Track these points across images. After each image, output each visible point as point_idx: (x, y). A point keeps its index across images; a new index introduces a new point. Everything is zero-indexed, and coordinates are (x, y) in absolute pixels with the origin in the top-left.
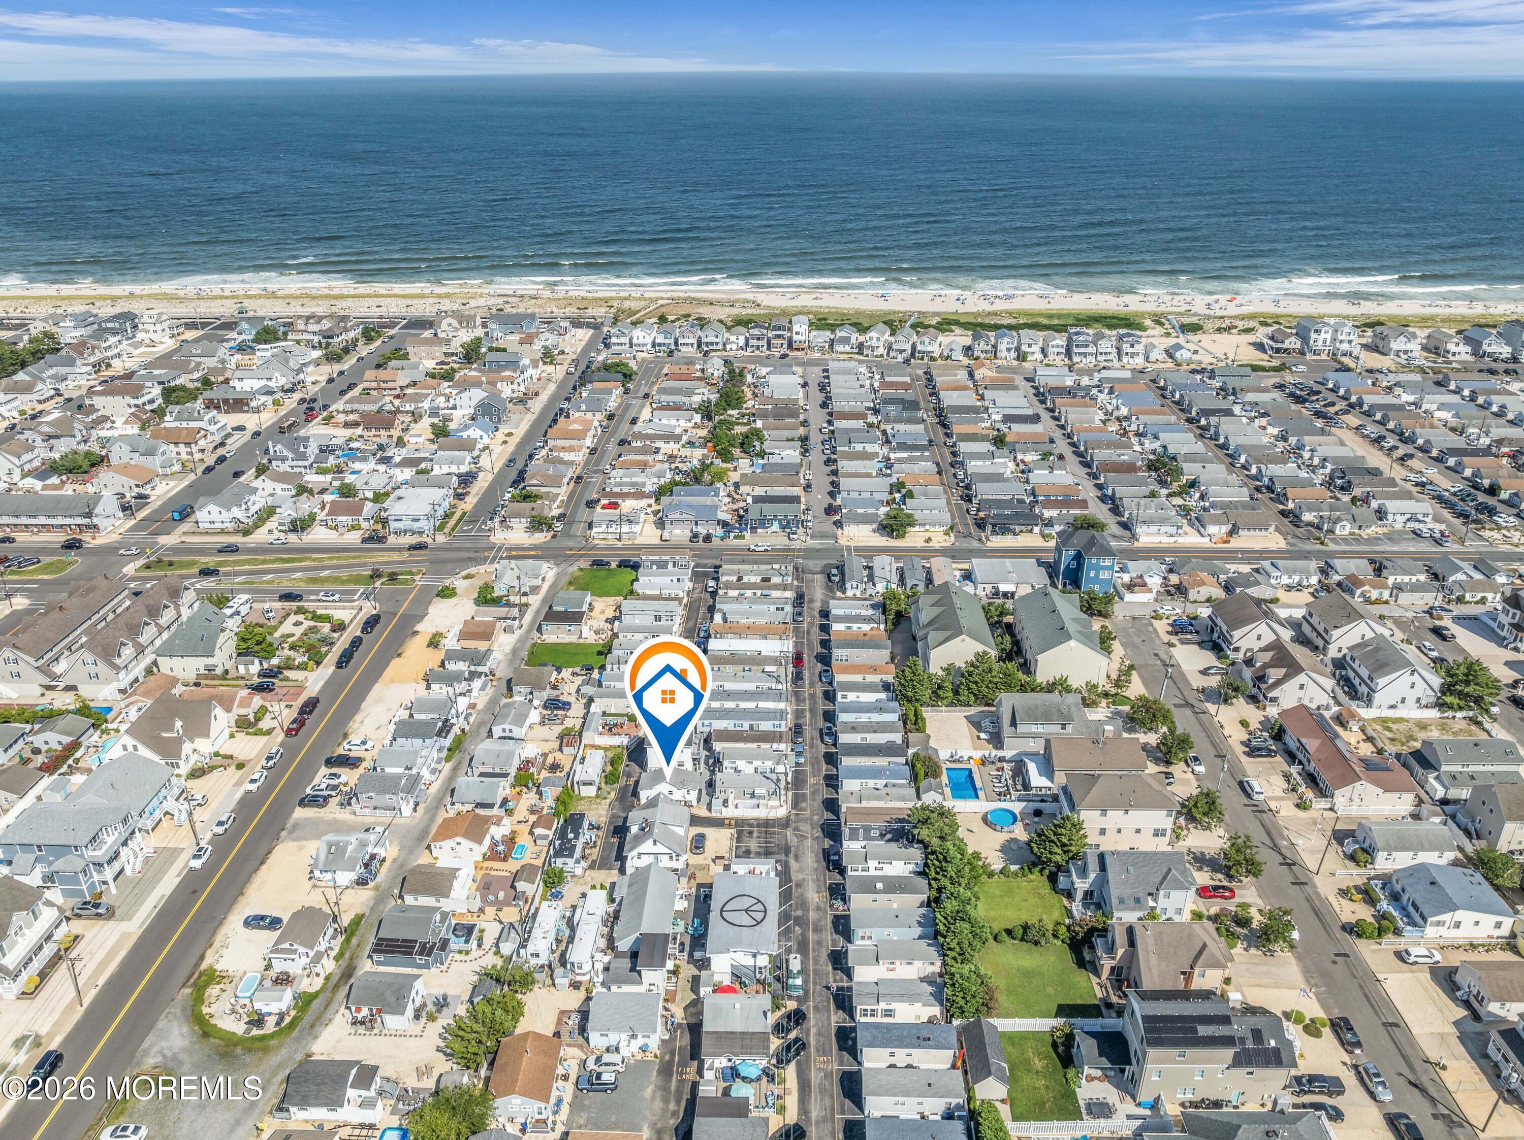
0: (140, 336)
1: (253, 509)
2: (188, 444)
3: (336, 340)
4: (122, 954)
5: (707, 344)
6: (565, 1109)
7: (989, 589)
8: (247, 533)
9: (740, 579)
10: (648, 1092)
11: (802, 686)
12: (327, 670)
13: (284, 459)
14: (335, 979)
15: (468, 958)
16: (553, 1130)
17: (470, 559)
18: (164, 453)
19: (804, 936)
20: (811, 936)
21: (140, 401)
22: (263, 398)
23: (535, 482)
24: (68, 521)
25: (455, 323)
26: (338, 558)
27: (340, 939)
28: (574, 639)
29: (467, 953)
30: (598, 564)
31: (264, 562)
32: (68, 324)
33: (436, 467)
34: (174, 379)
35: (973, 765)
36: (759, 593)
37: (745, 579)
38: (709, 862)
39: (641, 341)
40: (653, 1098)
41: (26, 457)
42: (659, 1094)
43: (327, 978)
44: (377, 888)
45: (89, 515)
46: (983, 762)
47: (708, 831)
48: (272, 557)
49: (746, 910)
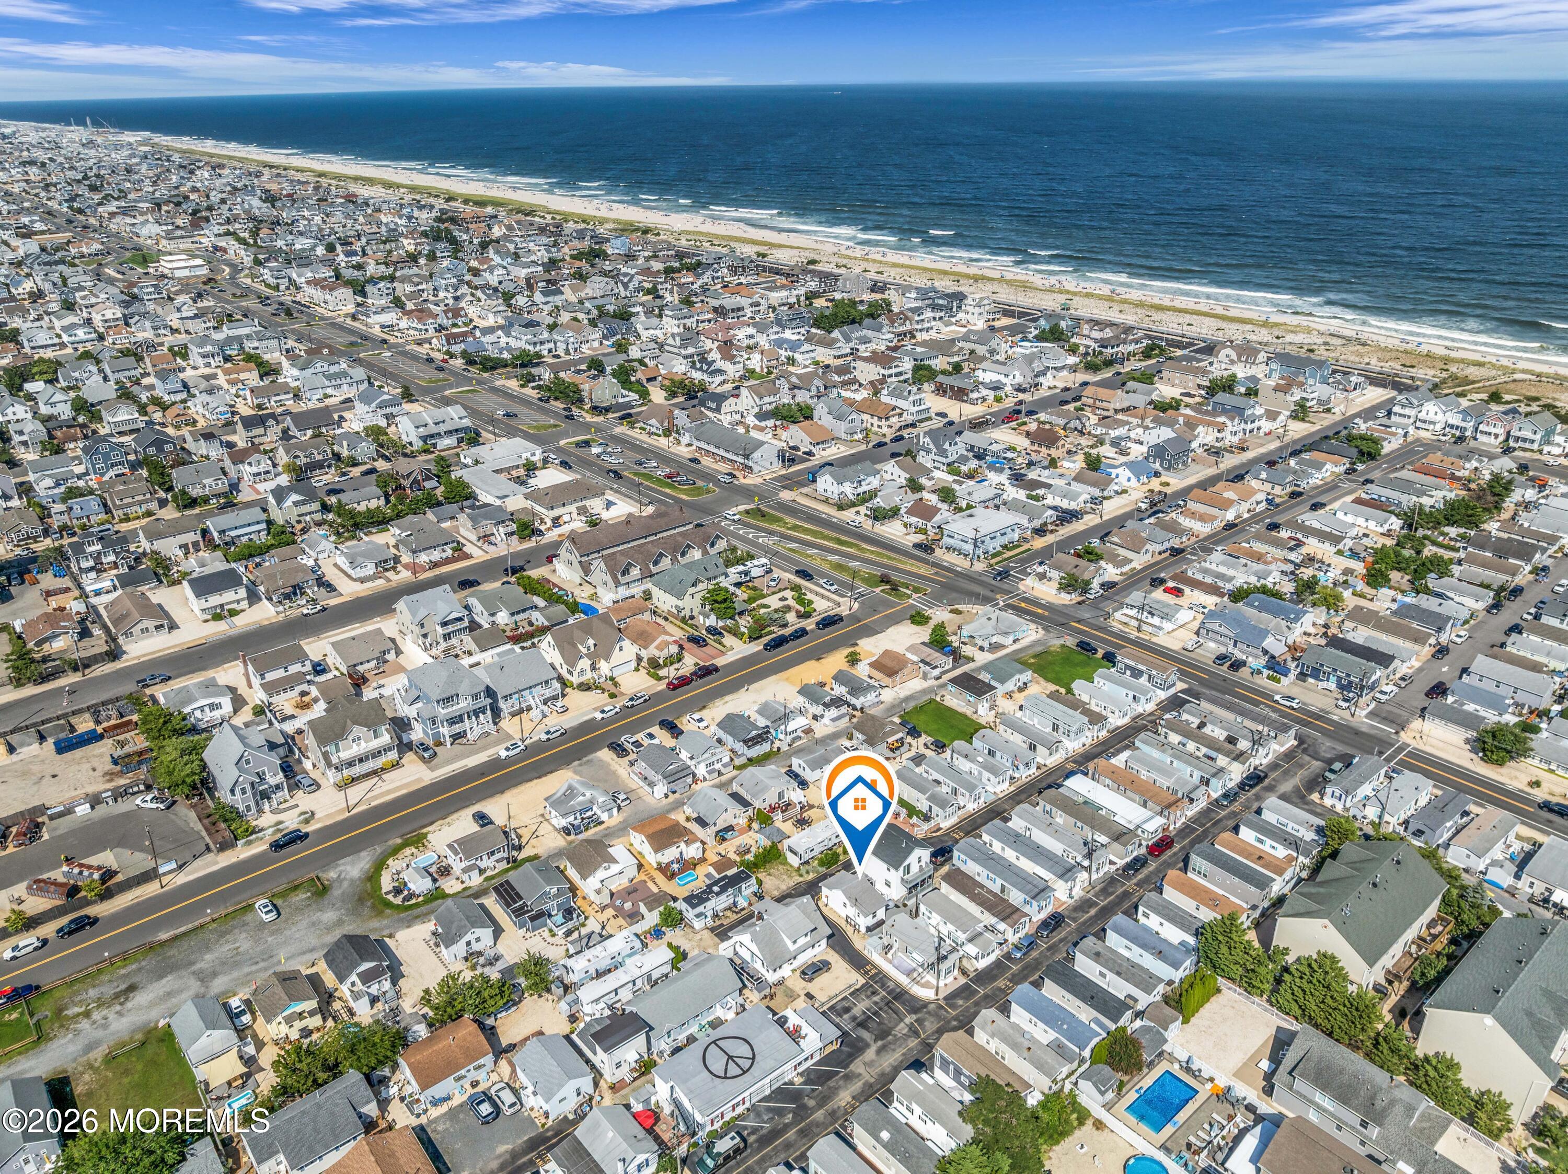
0: (961, 315)
1: (860, 490)
2: (880, 418)
3: (1109, 350)
4: (404, 792)
5: (1517, 439)
6: (443, 1109)
7: (1539, 889)
8: (841, 507)
9: (1202, 725)
10: (503, 1148)
11: (1128, 878)
12: (756, 647)
13: (928, 452)
14: (470, 892)
15: (550, 939)
16: (418, 1116)
17: (977, 595)
18: (852, 421)
19: (786, 1127)
20: (791, 1134)
21: (886, 372)
22: (984, 392)
23: (1116, 539)
24: (735, 458)
25: (1234, 356)
26: (879, 554)
27: (504, 865)
28: (968, 711)
29: (554, 935)
30: (1084, 646)
31: (825, 537)
32: (913, 295)
33: (1050, 497)
34: (929, 358)
35: (1205, 1091)
36: (1204, 750)
37: (1207, 730)
38: (802, 993)
39: (1431, 417)
40: (500, 1156)
41: (767, 399)
42: (508, 1156)
43: (465, 889)
44: (571, 842)
45: (746, 457)
46: (1224, 1096)
47: (839, 965)
48: (834, 535)
49: (730, 1058)
